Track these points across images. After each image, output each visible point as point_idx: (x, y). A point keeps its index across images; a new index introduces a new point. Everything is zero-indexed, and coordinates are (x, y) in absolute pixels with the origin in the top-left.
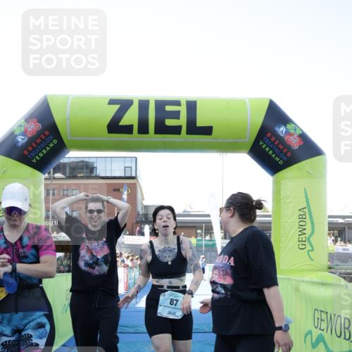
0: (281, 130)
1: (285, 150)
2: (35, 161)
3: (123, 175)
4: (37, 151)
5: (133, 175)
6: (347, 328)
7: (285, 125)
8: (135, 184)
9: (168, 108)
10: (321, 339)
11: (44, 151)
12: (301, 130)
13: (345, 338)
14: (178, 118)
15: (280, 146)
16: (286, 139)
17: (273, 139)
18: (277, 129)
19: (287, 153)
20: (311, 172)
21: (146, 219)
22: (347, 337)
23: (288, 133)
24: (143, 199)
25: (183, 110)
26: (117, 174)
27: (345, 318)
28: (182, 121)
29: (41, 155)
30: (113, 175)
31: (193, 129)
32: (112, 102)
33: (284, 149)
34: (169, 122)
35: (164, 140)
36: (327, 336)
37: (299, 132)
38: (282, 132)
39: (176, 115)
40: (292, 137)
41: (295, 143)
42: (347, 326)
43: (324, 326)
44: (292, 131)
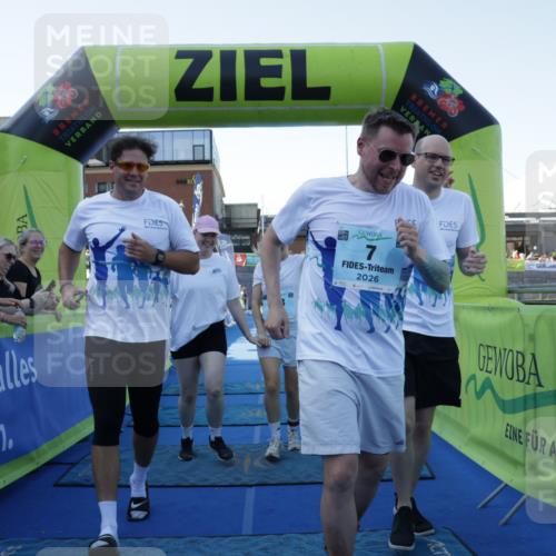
0: (433, 89)
1: (439, 119)
2: (69, 144)
3: (190, 158)
4: (73, 129)
5: (207, 157)
6: (521, 366)
7: (438, 83)
8: (210, 172)
9: (264, 62)
10: (487, 385)
11: (83, 130)
12: (462, 89)
13: (518, 380)
14: (280, 77)
15: (431, 113)
16: (439, 102)
17: (420, 103)
18: (425, 88)
19: (441, 122)
20: (478, 150)
21: (229, 225)
22: (521, 378)
23: (441, 93)
24: (224, 195)
25: (286, 63)
26: (182, 157)
27: (518, 352)
28: (286, 80)
29: (78, 135)
30: (175, 159)
31: (302, 90)
32: (181, 54)
33: (436, 118)
34: (267, 82)
35: (259, 108)
36: (495, 379)
37: (458, 92)
38: (433, 92)
39: (276, 72)
40: (448, 100)
41: (452, 107)
42: (520, 363)
43: (491, 366)
44: (448, 91)
